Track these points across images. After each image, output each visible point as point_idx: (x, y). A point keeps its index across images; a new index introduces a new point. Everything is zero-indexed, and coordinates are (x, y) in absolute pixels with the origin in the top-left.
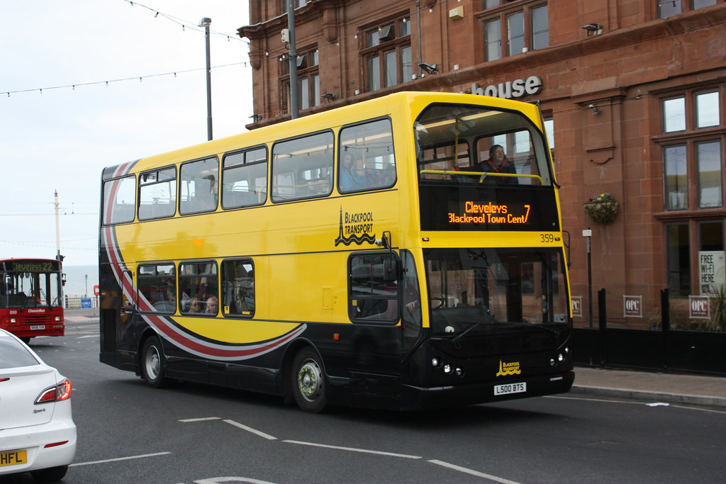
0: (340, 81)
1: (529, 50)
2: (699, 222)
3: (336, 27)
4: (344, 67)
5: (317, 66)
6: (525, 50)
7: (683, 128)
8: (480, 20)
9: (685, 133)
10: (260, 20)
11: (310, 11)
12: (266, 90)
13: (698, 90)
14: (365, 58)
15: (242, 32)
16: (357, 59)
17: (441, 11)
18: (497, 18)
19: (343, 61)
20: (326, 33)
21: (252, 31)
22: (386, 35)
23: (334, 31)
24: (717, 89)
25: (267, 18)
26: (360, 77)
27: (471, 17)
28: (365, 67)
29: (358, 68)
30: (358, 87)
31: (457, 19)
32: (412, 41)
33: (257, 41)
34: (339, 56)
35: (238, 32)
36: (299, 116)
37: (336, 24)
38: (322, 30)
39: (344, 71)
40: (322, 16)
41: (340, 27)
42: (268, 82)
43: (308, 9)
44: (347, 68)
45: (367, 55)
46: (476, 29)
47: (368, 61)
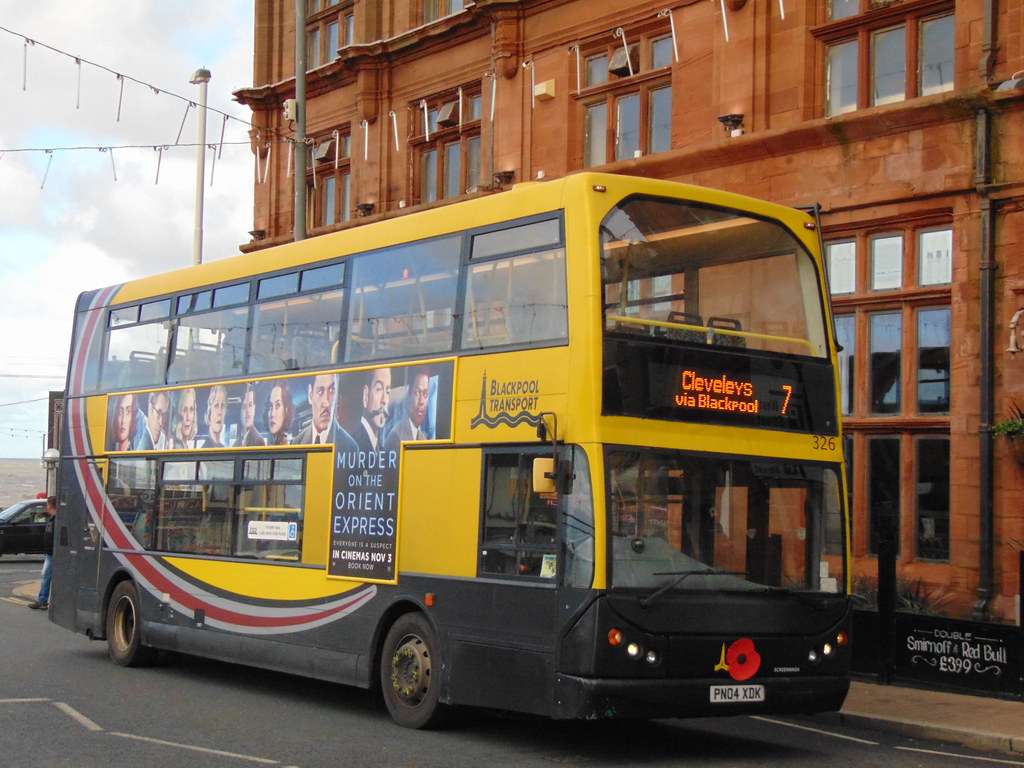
0: (378, 185)
1: (644, 154)
2: (869, 437)
3: (376, 100)
4: (385, 163)
5: (349, 160)
6: (637, 154)
7: (853, 289)
8: (579, 103)
9: (853, 297)
10: (269, 79)
11: (341, 71)
12: (274, 192)
13: (874, 232)
14: (417, 151)
15: (242, 97)
16: (405, 152)
17: (523, 84)
18: (602, 101)
19: (385, 154)
20: (361, 107)
21: (255, 96)
22: (447, 118)
23: (373, 105)
24: (899, 232)
25: (280, 77)
26: (408, 180)
27: (565, 98)
28: (417, 165)
29: (405, 166)
30: (404, 196)
31: (545, 100)
32: (483, 131)
33: (263, 113)
34: (379, 144)
35: (235, 97)
36: (306, 236)
37: (377, 94)
38: (356, 104)
39: (385, 170)
40: (356, 81)
41: (382, 99)
42: (278, 178)
43: (337, 69)
44: (389, 165)
45: (420, 147)
46: (571, 116)
47: (421, 156)
